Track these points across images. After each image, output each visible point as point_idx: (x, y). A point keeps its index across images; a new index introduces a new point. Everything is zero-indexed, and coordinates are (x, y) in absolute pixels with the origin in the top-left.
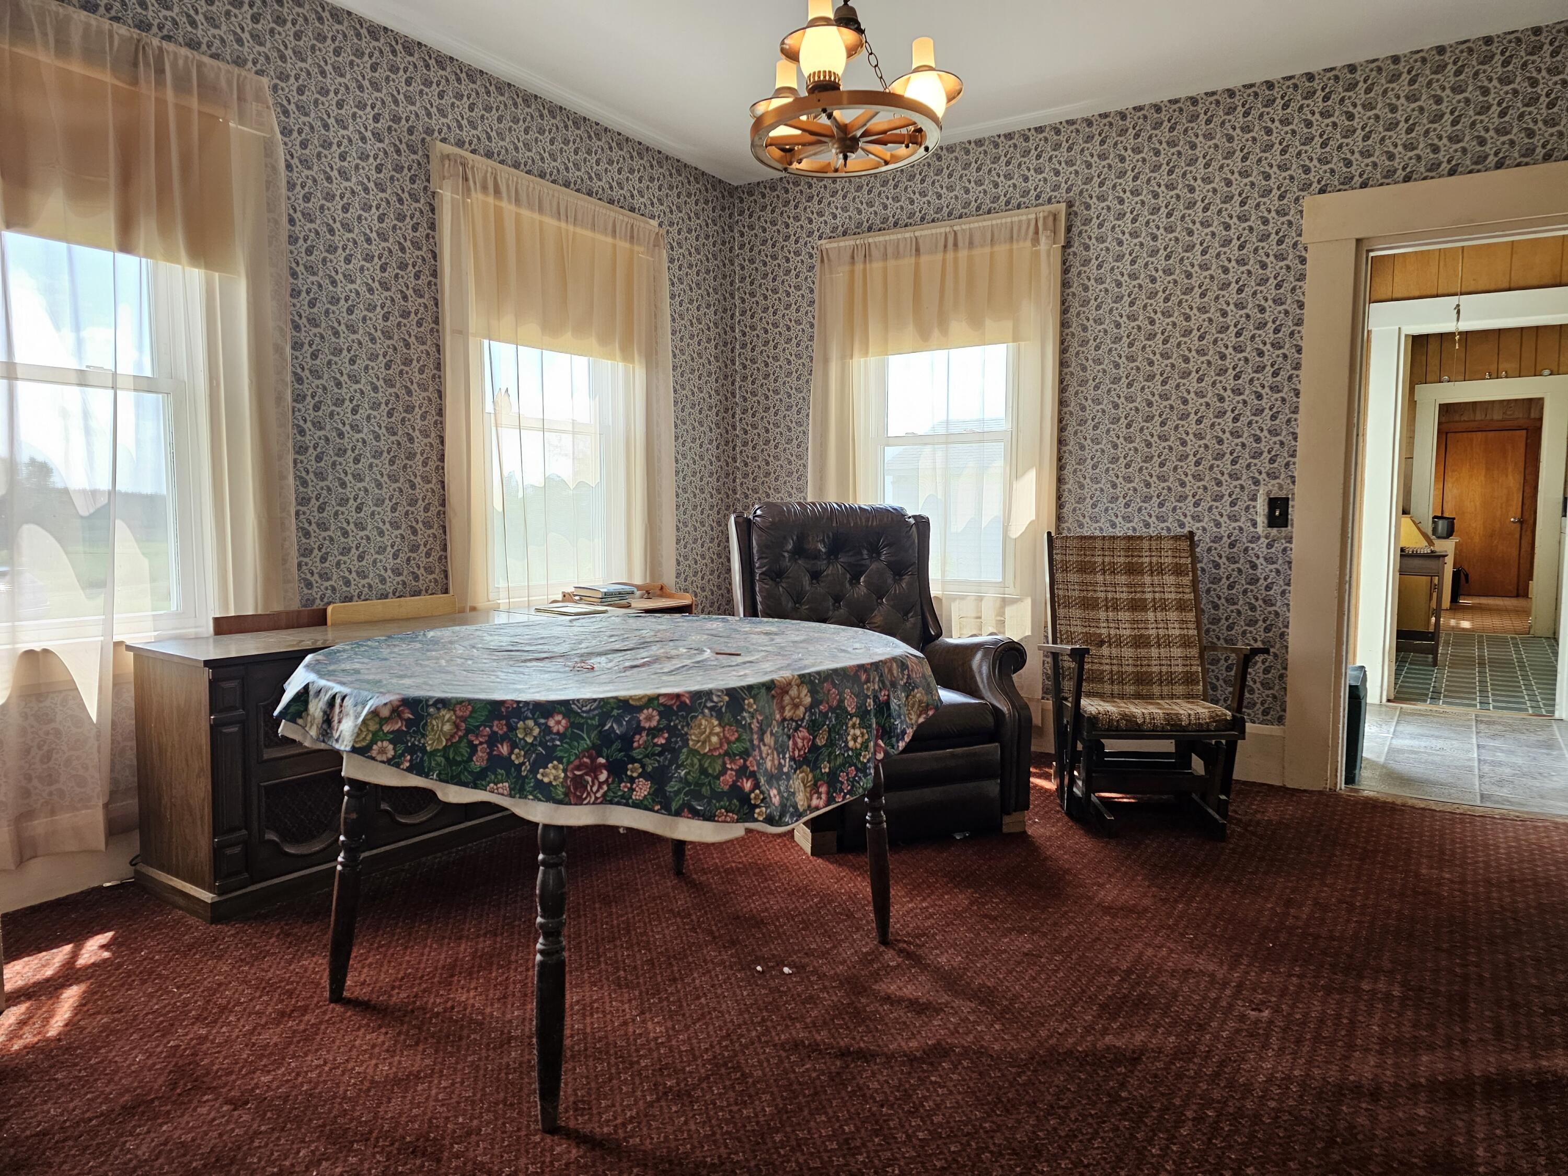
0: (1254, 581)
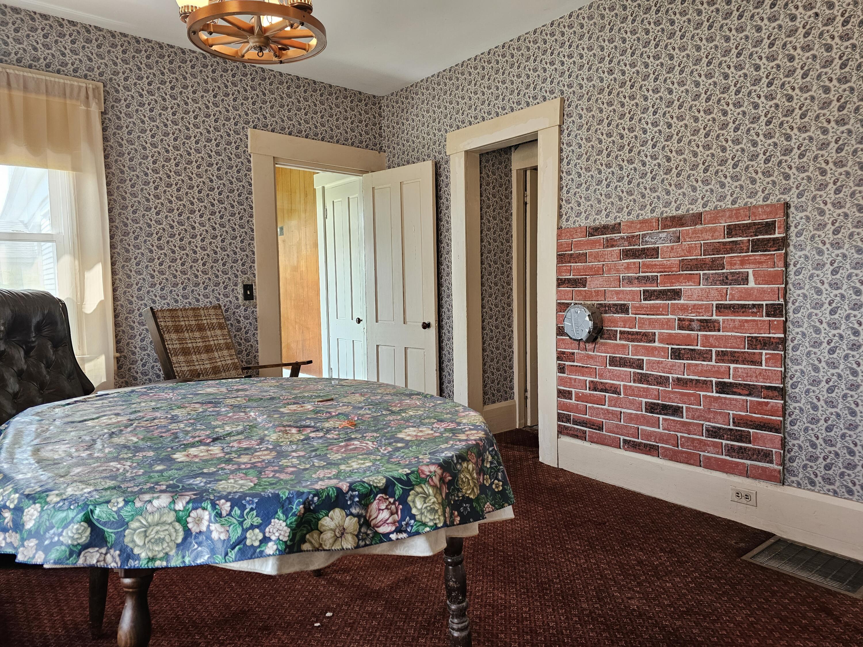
0: (239, 330)
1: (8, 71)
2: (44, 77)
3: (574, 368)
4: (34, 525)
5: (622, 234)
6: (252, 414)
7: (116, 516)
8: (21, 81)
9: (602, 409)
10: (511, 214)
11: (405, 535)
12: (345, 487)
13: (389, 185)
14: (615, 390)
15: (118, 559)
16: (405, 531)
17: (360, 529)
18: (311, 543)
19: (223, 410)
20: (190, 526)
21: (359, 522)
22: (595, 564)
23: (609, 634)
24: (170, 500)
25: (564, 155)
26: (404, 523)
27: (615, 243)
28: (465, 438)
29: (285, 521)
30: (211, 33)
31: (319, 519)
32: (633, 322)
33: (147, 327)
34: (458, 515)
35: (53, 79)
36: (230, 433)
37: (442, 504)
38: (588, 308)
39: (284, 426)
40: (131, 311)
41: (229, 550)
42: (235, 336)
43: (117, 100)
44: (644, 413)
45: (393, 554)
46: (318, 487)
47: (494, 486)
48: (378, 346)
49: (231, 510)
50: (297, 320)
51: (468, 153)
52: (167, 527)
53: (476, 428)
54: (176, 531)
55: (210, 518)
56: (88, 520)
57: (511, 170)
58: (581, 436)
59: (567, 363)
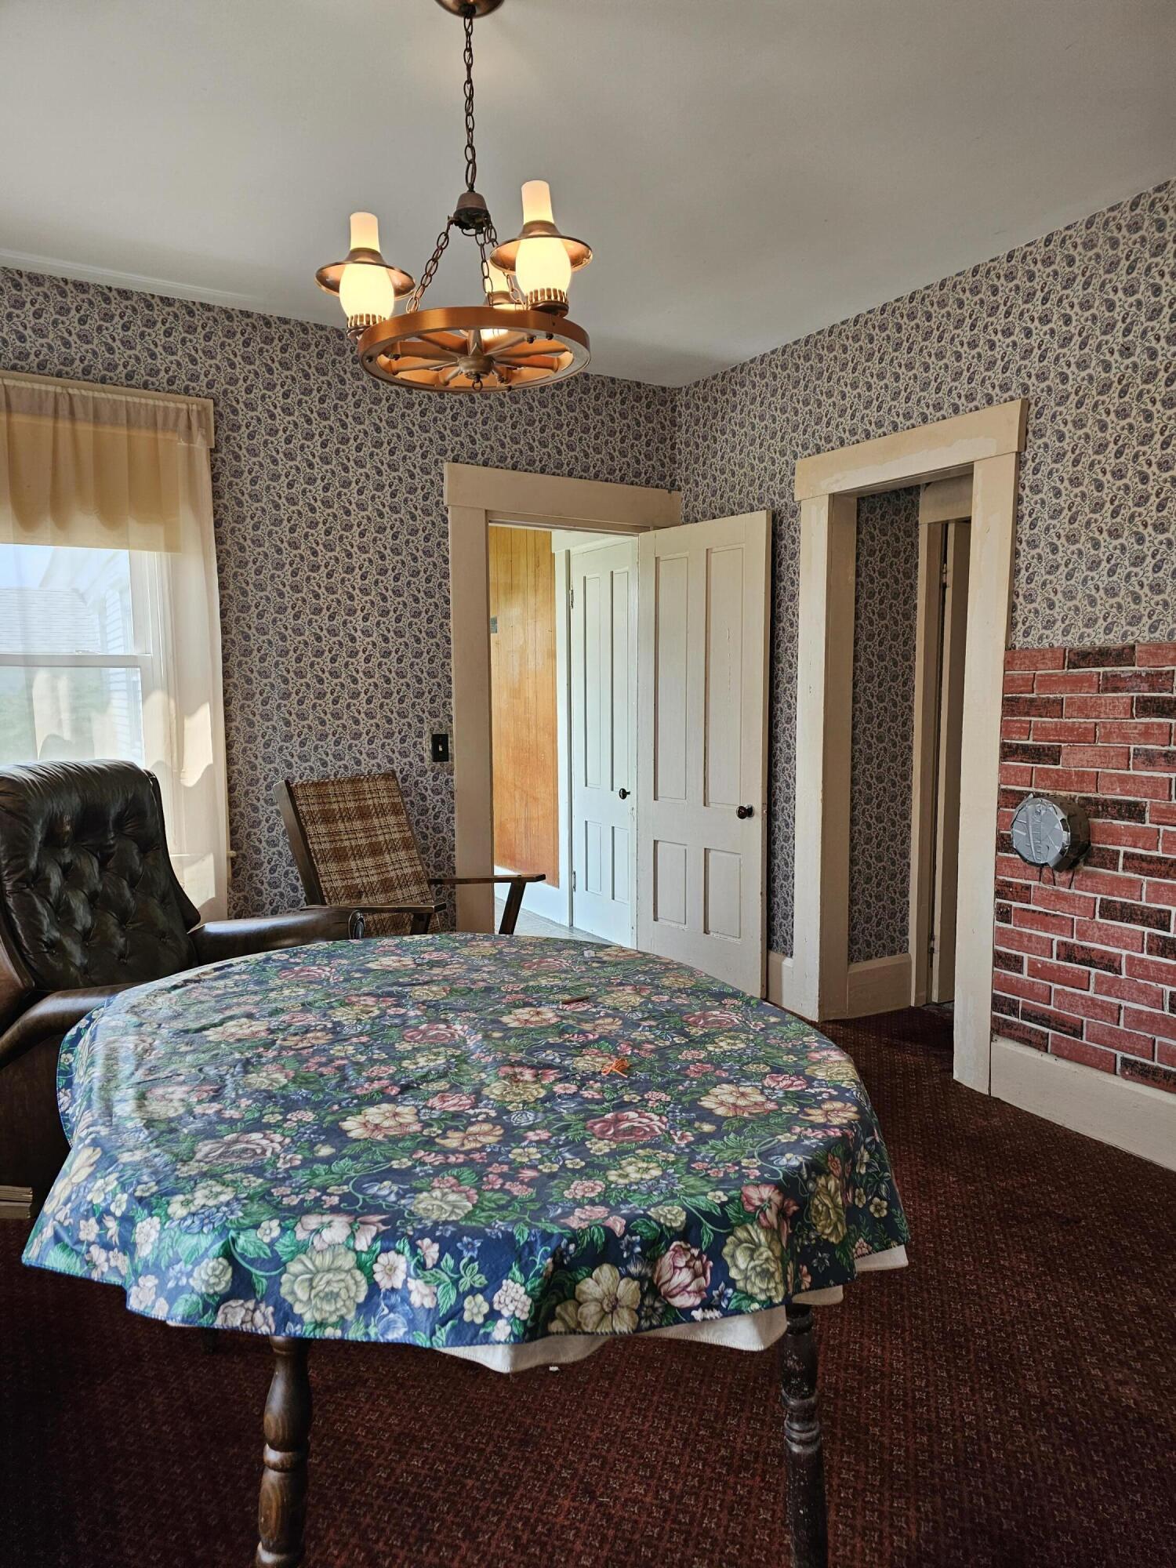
0: (424, 811)
1: (71, 391)
2: (123, 398)
3: (1029, 914)
4: (152, 1252)
5: (1136, 668)
6: (458, 1027)
7: (268, 1251)
8: (91, 406)
9: (1082, 997)
10: (915, 607)
11: (717, 1314)
12: (618, 1225)
13: (686, 554)
14: (1110, 964)
15: (271, 1320)
16: (718, 1307)
17: (642, 1300)
18: (563, 1320)
19: (412, 1013)
20: (378, 1277)
21: (641, 1288)
22: (1055, 1305)
23: (1079, 1451)
24: (347, 1231)
25: (1025, 508)
26: (715, 1293)
27: (1121, 685)
28: (822, 1120)
29: (523, 1285)
30: (397, 357)
31: (578, 1282)
32: (1152, 839)
33: (277, 807)
34: (809, 1272)
35: (137, 400)
36: (428, 1073)
37: (782, 1260)
38: (1061, 806)
39: (512, 1065)
40: (254, 782)
41: (437, 1326)
42: (418, 822)
43: (236, 427)
44: (1167, 1013)
45: (697, 1339)
46: (574, 1223)
47: (872, 1209)
48: (656, 842)
49: (440, 1259)
50: (518, 784)
51: (834, 498)
52: (343, 1276)
53: (841, 1095)
54: (356, 1283)
55: (408, 1268)
56: (228, 1254)
57: (917, 524)
58: (1038, 1043)
59: (1015, 904)
